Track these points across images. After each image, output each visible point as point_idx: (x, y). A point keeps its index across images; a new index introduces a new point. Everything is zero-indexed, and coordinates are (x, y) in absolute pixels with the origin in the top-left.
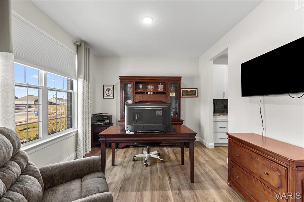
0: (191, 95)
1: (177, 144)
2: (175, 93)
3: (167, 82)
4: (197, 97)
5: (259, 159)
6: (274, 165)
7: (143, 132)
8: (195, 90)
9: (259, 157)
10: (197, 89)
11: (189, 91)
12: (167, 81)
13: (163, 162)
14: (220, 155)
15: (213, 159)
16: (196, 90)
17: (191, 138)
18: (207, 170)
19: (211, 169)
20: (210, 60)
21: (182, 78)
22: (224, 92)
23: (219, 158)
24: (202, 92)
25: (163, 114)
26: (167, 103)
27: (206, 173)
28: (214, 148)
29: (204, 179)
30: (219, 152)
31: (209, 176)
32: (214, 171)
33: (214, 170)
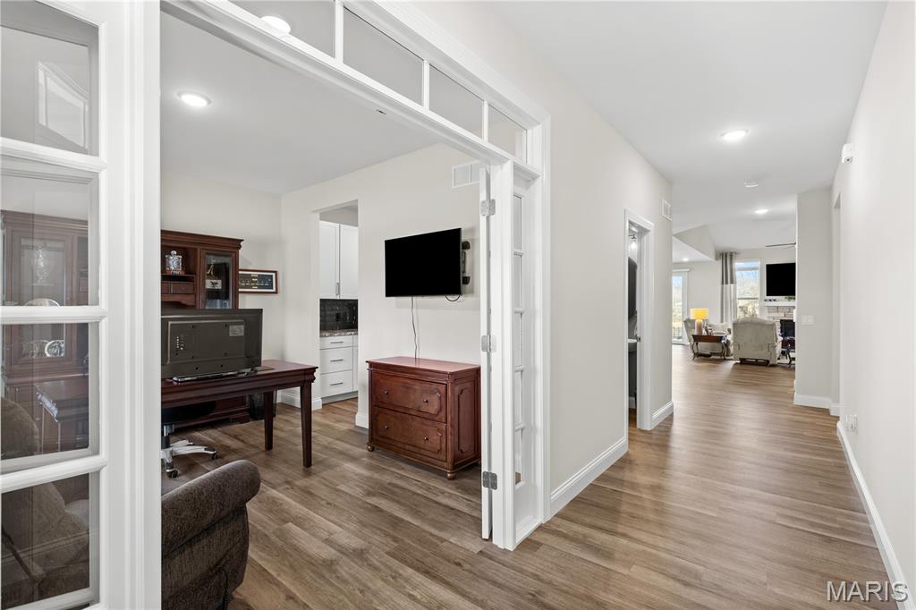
0: (260, 287)
1: (231, 417)
2: (219, 282)
3: (199, 251)
4: (276, 292)
5: (417, 386)
6: (434, 386)
7: (195, 378)
8: (272, 276)
9: (417, 383)
10: (275, 272)
11: (254, 277)
12: (199, 248)
13: (217, 458)
14: (337, 416)
15: (328, 426)
16: (274, 274)
17: (307, 378)
18: (326, 443)
19: (331, 440)
20: (315, 211)
21: (242, 243)
22: (339, 284)
23: (338, 421)
24: (287, 281)
25: (245, 333)
26: (198, 307)
27: (326, 447)
28: (321, 407)
29: (324, 456)
30: (333, 413)
31: (332, 449)
32: (337, 442)
33: (338, 439)
